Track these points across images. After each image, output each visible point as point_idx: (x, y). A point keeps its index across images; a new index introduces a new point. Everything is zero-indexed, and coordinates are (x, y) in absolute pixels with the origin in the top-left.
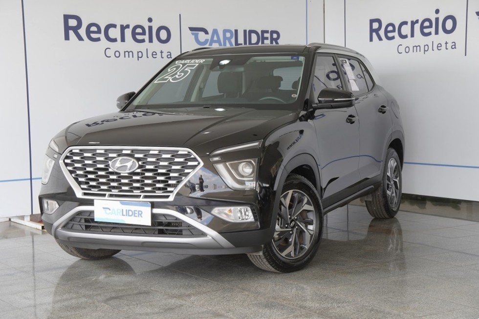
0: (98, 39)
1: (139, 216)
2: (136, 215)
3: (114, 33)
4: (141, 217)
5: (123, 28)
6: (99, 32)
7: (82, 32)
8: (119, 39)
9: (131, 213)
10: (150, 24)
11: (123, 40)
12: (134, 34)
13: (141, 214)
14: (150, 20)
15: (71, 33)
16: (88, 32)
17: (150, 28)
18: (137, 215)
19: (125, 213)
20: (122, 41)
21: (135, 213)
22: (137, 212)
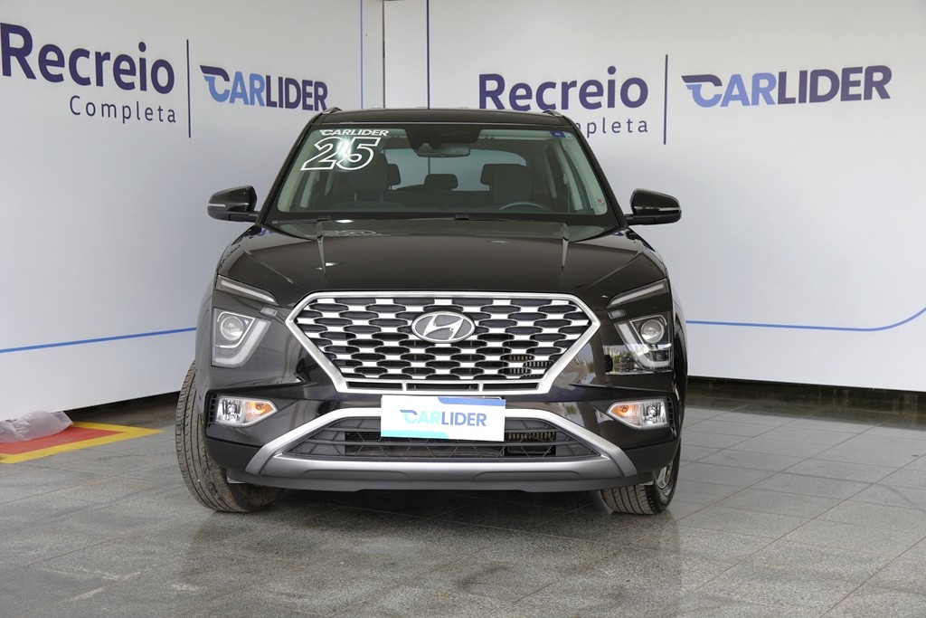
0: (59, 78)
1: (478, 425)
2: (472, 422)
3: (86, 67)
4: (484, 425)
5: (101, 58)
6: (60, 63)
7: (33, 60)
8: (93, 80)
9: (461, 419)
10: (143, 55)
11: (100, 82)
12: (118, 72)
13: (482, 421)
14: (142, 47)
15: (14, 60)
16: (43, 62)
17: (143, 61)
18: (475, 422)
19: (448, 419)
20: (97, 85)
21: (470, 419)
22: (475, 417)
